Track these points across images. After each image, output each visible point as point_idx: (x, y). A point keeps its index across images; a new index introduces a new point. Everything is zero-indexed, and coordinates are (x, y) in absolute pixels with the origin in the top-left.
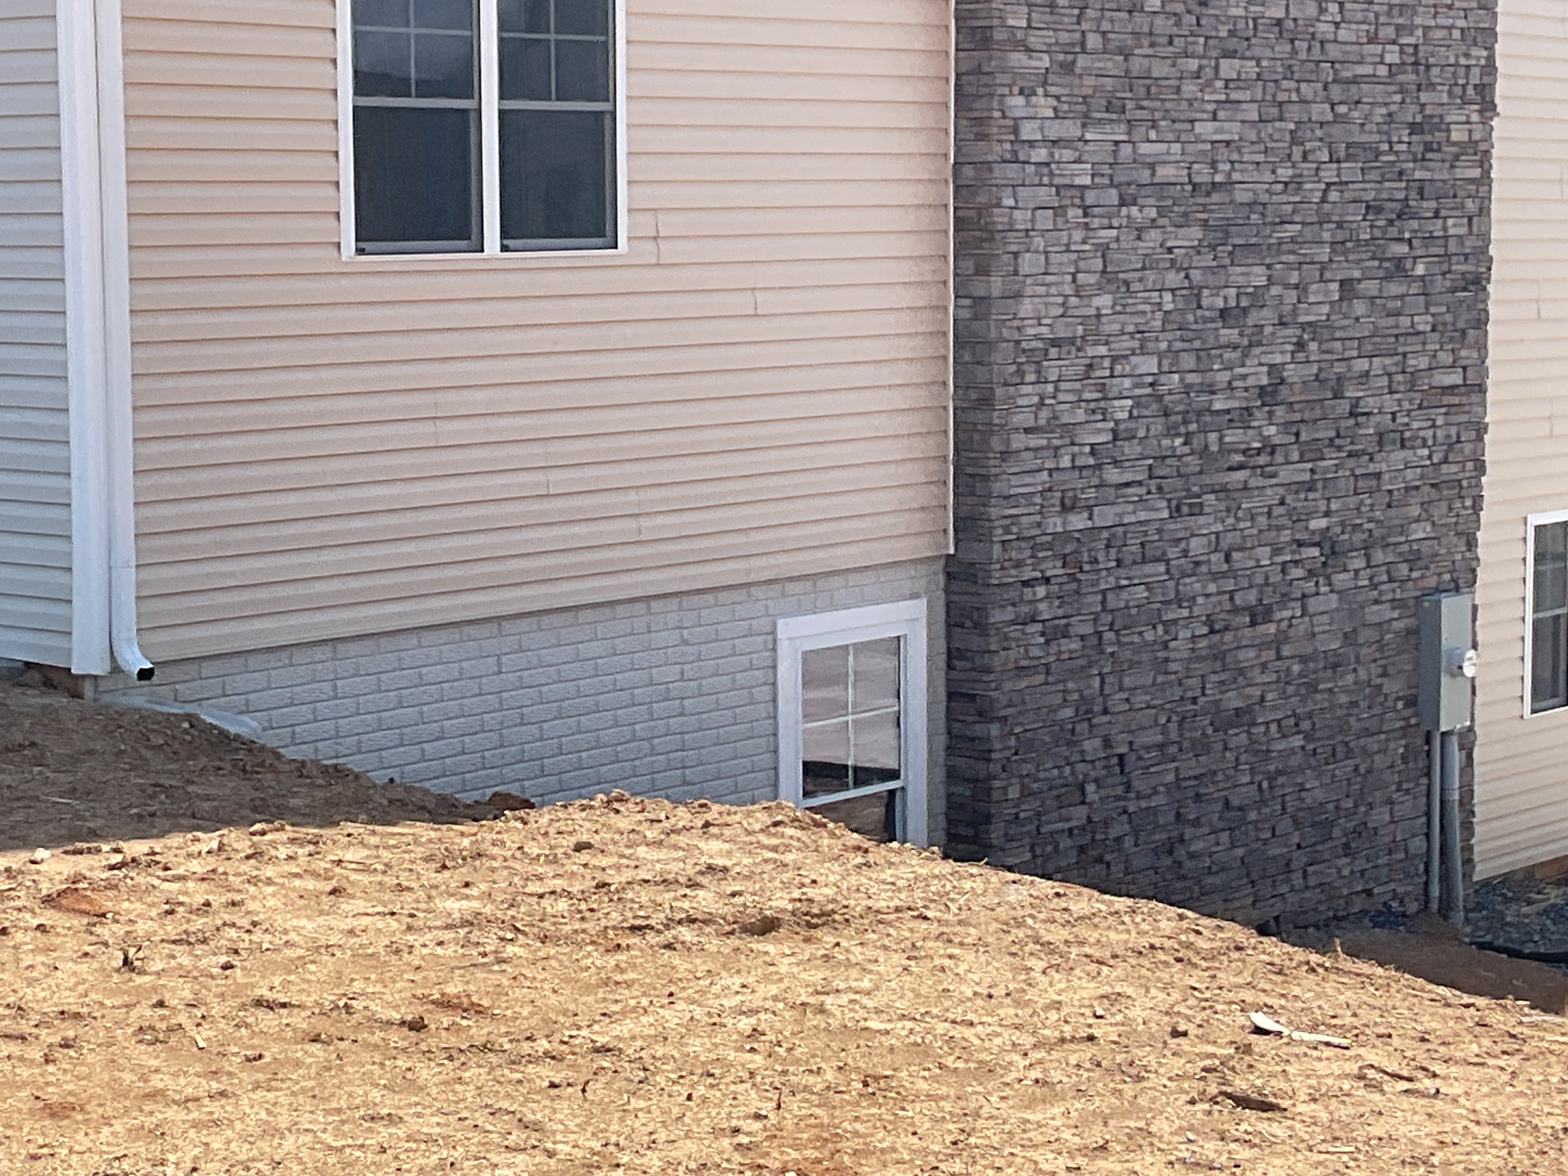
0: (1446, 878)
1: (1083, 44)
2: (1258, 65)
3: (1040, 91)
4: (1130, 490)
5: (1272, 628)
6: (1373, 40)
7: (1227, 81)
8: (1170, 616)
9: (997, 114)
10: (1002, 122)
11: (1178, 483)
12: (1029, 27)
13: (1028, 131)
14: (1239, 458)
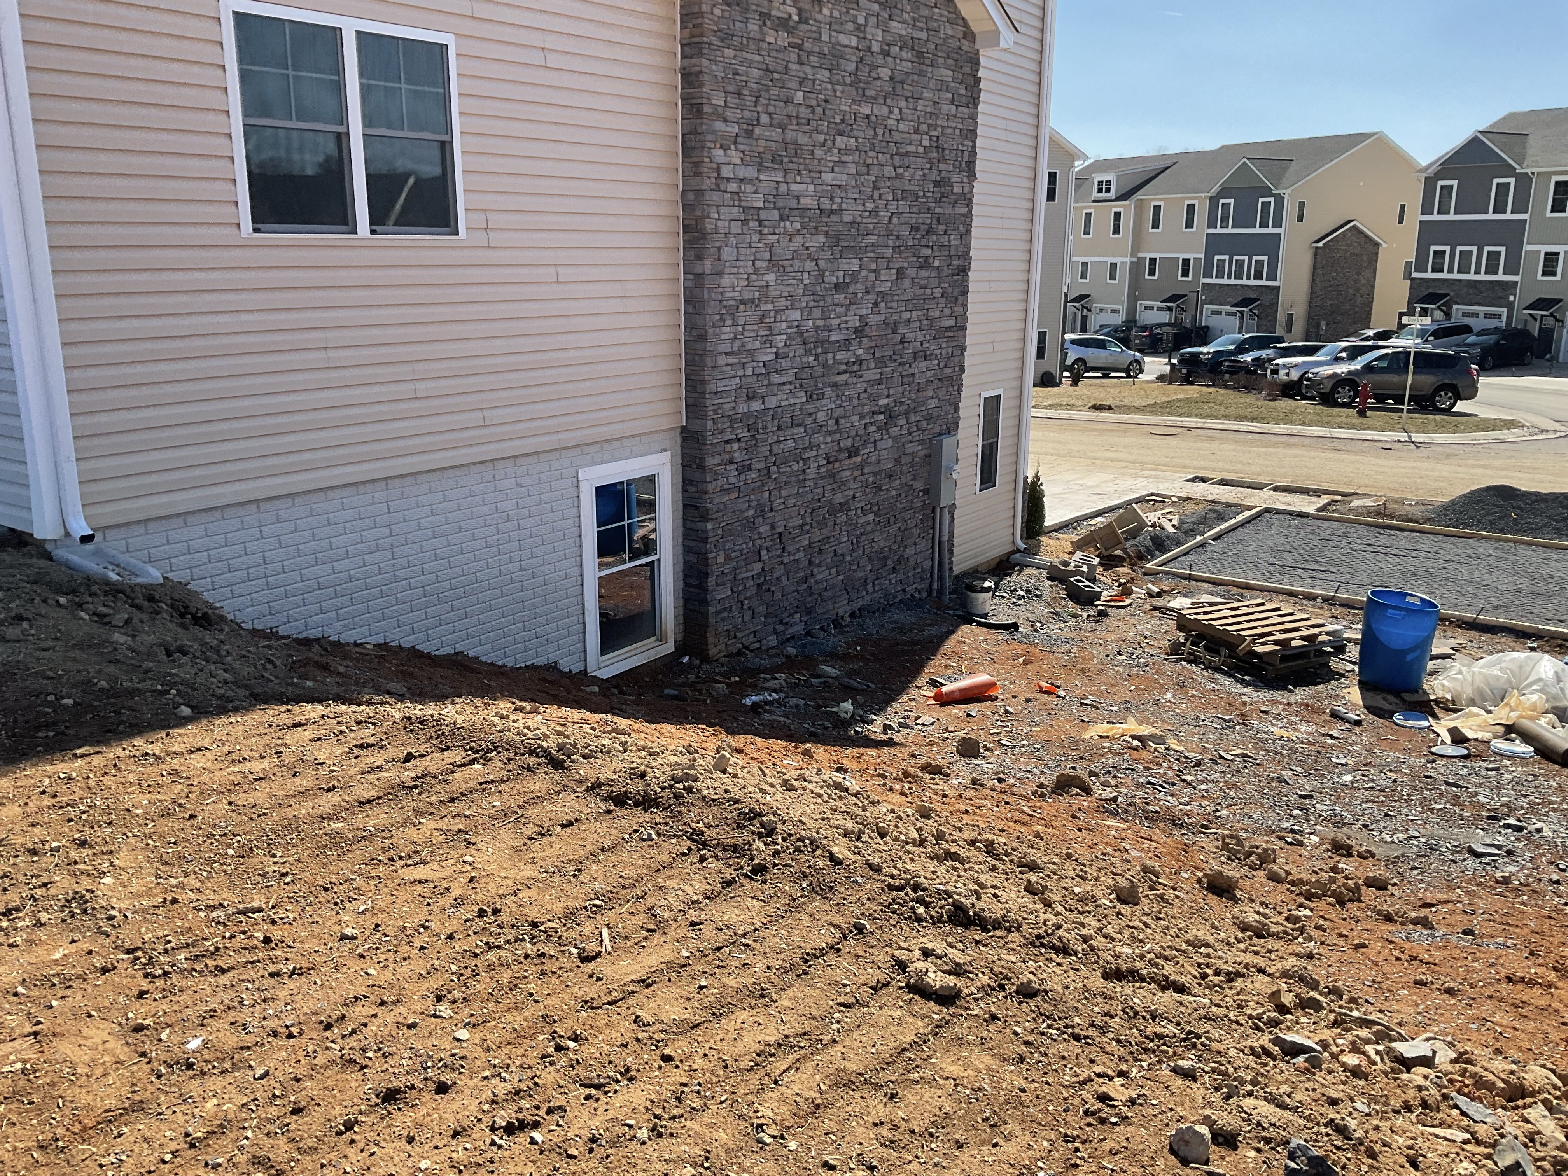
0: (941, 578)
1: (758, 120)
2: (857, 141)
3: (733, 147)
4: (785, 387)
5: (859, 459)
6: (917, 131)
7: (840, 150)
8: (807, 455)
9: (707, 160)
10: (709, 165)
11: (812, 382)
12: (726, 106)
13: (726, 172)
14: (844, 367)
